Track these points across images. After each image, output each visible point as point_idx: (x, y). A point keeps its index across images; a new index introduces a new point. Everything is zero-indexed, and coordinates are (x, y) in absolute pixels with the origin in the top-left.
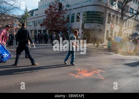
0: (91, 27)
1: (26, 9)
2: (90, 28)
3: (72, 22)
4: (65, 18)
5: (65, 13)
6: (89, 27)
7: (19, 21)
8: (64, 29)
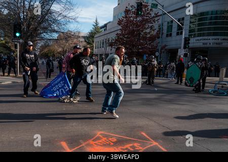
0: (207, 44)
1: (96, 21)
2: (206, 46)
3: (167, 36)
4: (154, 30)
5: (154, 21)
6: (203, 44)
7: (86, 41)
8: (151, 50)
